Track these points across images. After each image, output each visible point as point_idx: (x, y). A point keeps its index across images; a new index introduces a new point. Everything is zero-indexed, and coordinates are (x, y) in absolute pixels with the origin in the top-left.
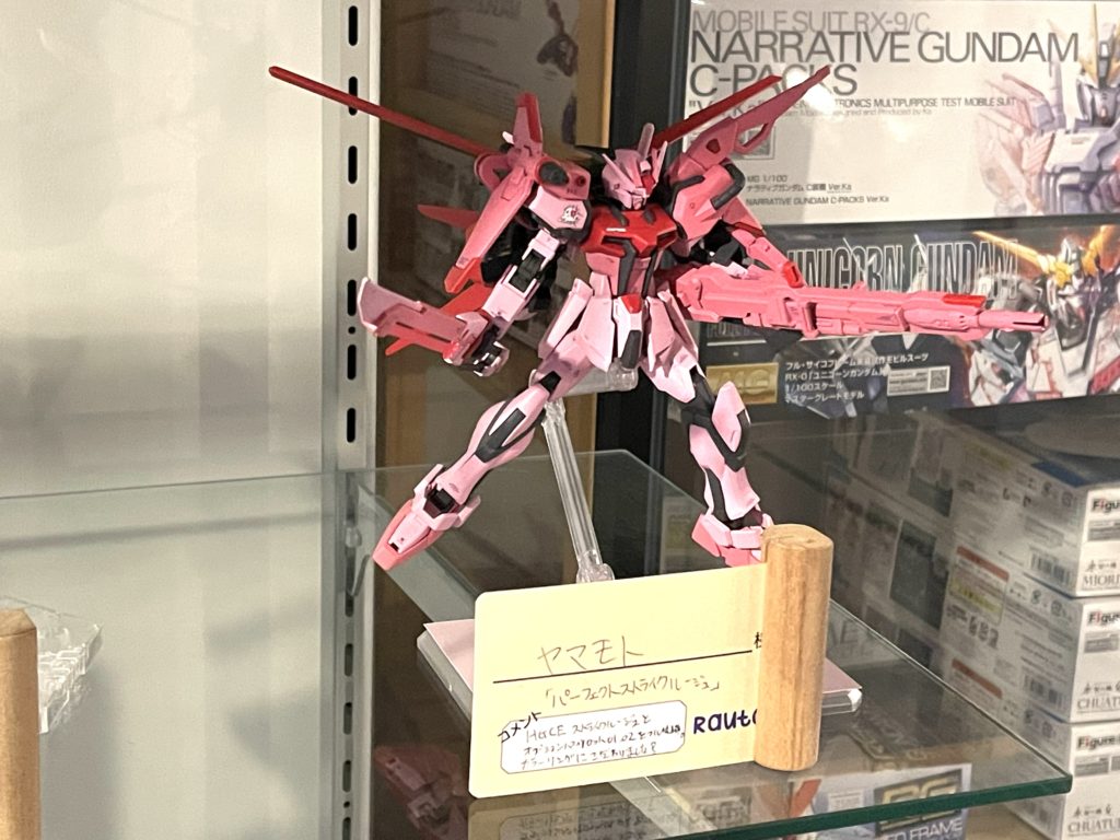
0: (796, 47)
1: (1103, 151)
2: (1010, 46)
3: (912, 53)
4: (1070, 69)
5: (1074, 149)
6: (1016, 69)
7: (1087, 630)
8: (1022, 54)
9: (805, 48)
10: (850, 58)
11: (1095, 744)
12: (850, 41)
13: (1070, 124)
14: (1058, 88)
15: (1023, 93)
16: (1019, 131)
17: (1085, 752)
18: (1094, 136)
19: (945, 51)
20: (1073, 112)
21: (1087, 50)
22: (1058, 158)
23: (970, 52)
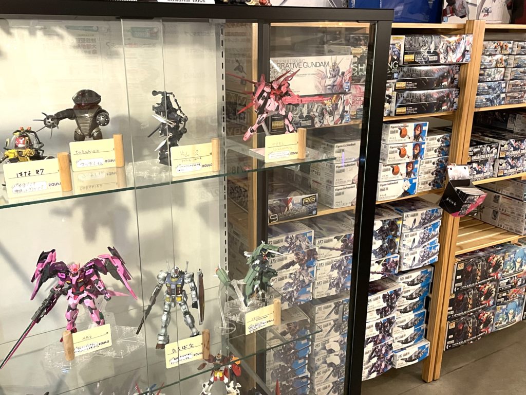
0: (283, 66)
1: (334, 82)
2: (318, 65)
3: (302, 66)
4: (328, 68)
5: (329, 82)
6: (319, 68)
7: (336, 169)
8: (320, 66)
9: (285, 66)
10: (292, 68)
11: (338, 190)
12: (292, 64)
13: (329, 77)
14: (326, 71)
15: (321, 72)
16: (320, 79)
17: (337, 191)
18: (332, 79)
19: (307, 66)
20: (329, 75)
21: (331, 64)
22: (327, 84)
23: (312, 66)
